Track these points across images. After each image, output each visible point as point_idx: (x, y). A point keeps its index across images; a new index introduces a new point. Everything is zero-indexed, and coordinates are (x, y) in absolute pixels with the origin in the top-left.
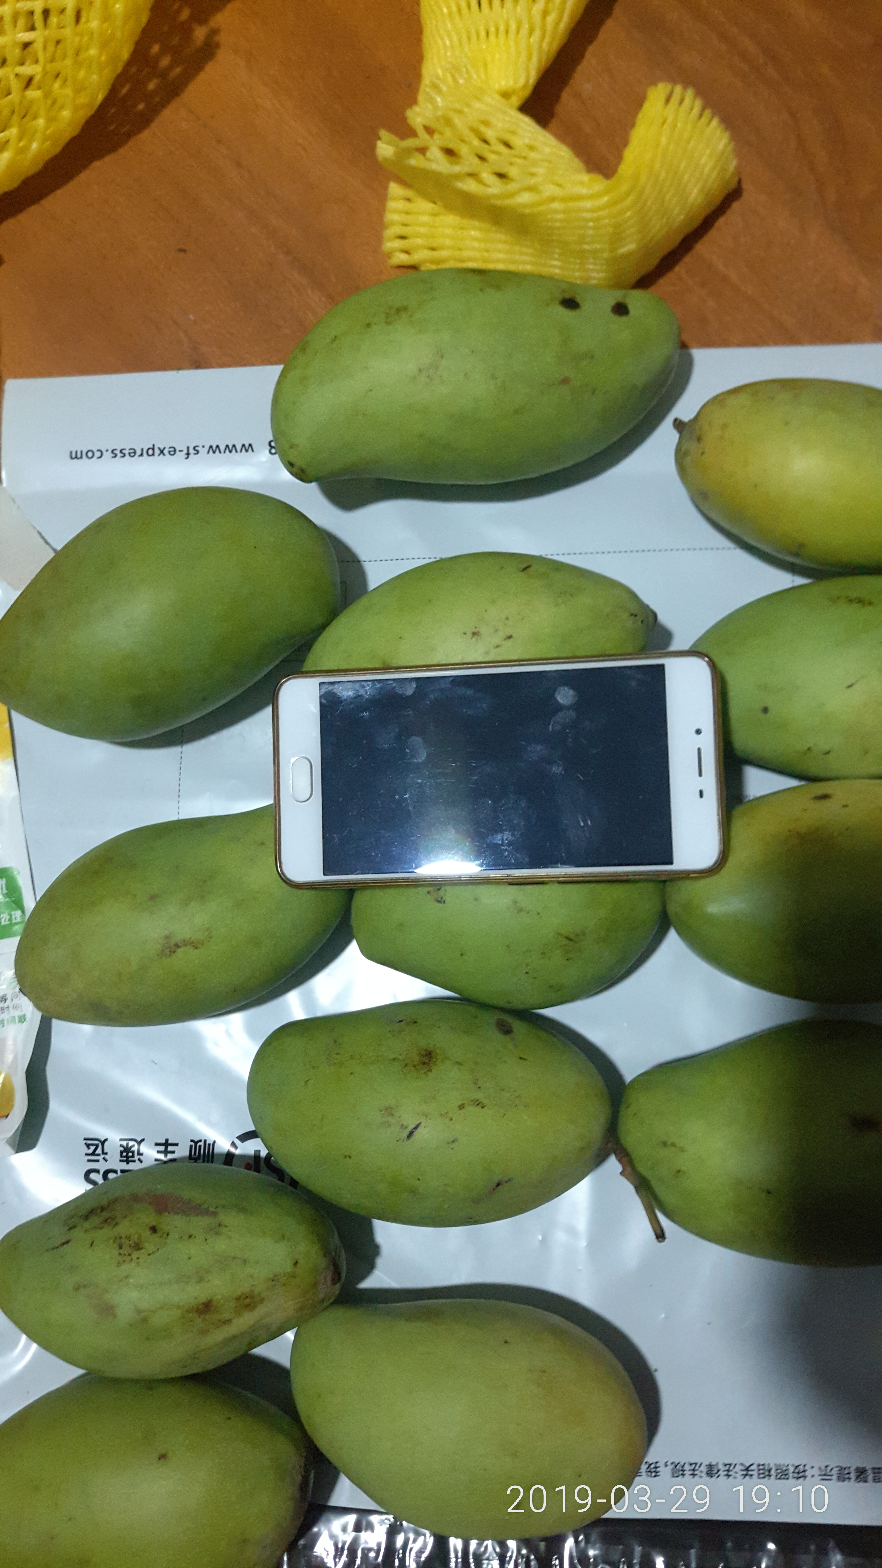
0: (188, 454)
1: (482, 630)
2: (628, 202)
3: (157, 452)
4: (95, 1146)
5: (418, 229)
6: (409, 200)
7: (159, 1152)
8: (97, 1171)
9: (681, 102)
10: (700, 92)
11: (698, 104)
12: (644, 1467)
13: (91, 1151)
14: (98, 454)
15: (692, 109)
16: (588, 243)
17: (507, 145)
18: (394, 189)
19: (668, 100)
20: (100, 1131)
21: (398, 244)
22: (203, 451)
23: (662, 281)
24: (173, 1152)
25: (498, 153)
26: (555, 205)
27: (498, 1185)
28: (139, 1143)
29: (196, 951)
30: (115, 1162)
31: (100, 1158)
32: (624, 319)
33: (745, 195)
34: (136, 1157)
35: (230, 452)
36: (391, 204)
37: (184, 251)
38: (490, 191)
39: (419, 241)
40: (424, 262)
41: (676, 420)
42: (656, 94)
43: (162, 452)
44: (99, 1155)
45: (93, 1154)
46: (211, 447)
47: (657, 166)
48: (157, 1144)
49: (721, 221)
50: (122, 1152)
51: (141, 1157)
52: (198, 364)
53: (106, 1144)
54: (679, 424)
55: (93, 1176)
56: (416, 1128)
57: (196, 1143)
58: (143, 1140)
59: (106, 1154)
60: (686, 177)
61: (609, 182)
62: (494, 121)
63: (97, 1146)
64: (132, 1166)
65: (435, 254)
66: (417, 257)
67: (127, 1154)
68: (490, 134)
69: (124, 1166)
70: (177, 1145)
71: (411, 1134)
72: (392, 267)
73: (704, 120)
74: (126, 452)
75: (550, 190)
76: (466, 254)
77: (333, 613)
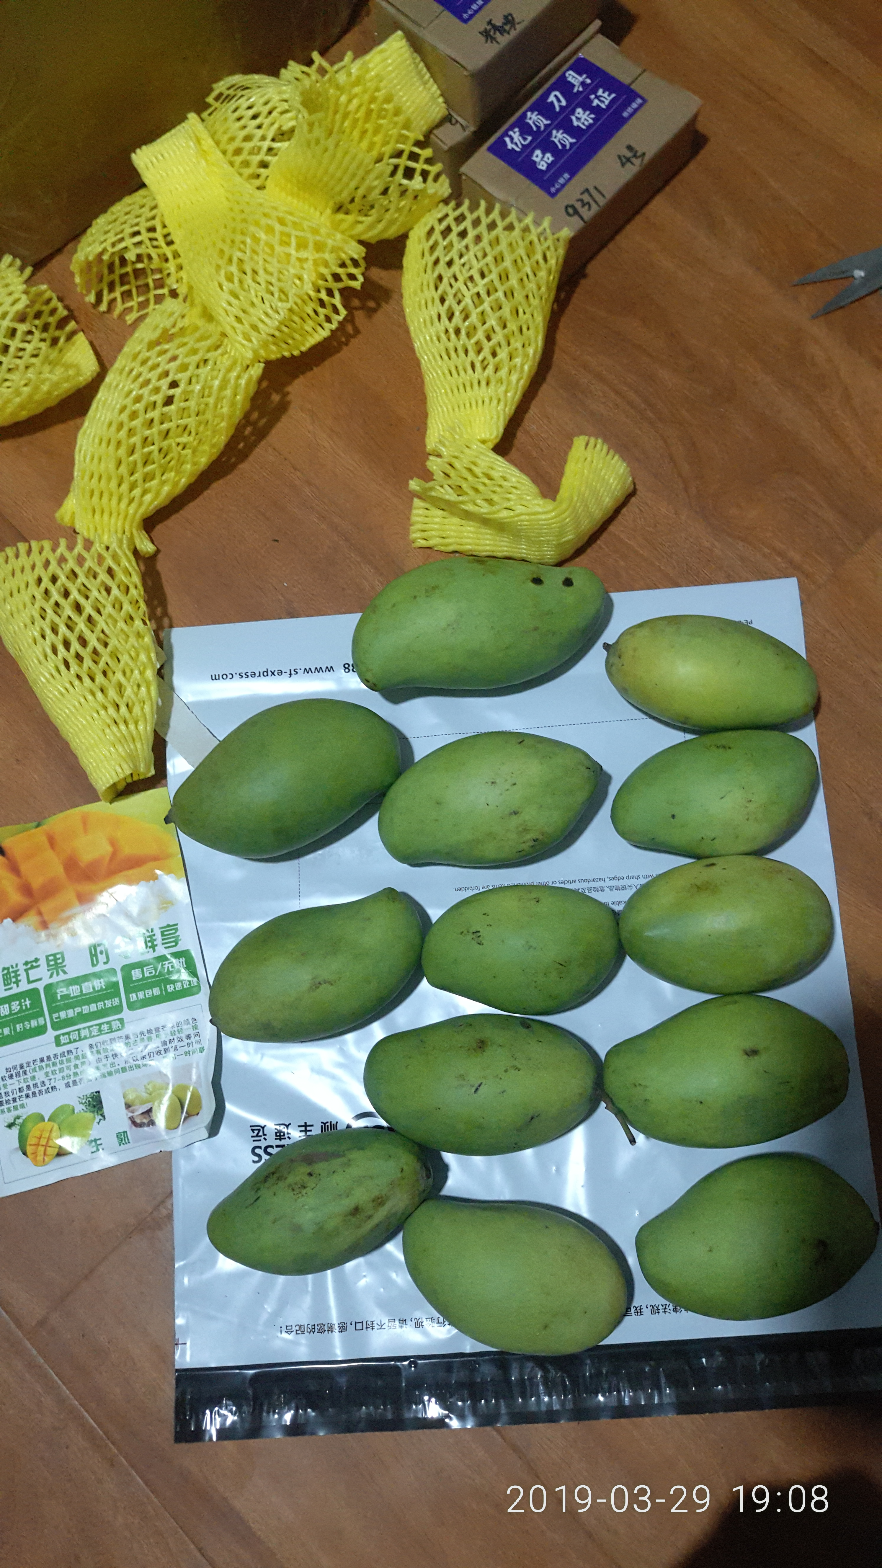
0: (291, 674)
1: (497, 781)
2: (566, 514)
3: (270, 673)
4: (258, 1131)
5: (433, 526)
6: (427, 509)
7: (301, 1131)
8: (260, 1147)
9: (595, 446)
10: (606, 440)
11: (605, 448)
12: (633, 1310)
13: (255, 1134)
14: (231, 676)
15: (602, 450)
16: (543, 537)
17: (490, 478)
18: (417, 502)
19: (587, 444)
20: (260, 1121)
21: (418, 535)
22: (300, 672)
23: (589, 550)
24: (311, 1131)
25: (485, 484)
26: (523, 517)
27: (532, 1118)
28: (287, 1126)
29: (332, 987)
30: (272, 1140)
31: (262, 1138)
32: (570, 589)
33: (638, 493)
34: (286, 1136)
35: (319, 672)
36: (414, 512)
37: (277, 541)
38: (482, 510)
39: (434, 533)
40: (436, 545)
41: (604, 643)
42: (579, 442)
43: (273, 673)
44: (261, 1136)
45: (257, 1136)
46: (306, 669)
47: (583, 489)
48: (299, 1126)
49: (624, 511)
50: (276, 1133)
51: (289, 1136)
52: (292, 614)
53: (265, 1129)
54: (606, 646)
55: (257, 1151)
56: (480, 1086)
57: (325, 1124)
58: (290, 1124)
59: (266, 1135)
60: (601, 492)
61: (555, 503)
62: (479, 461)
63: (259, 1130)
64: (283, 1142)
65: (446, 541)
66: (431, 543)
67: (280, 1135)
68: (476, 470)
69: (278, 1142)
70: (312, 1126)
71: (477, 1090)
72: (415, 548)
73: (610, 456)
74: (249, 674)
75: (519, 509)
76: (464, 541)
77: (398, 774)
